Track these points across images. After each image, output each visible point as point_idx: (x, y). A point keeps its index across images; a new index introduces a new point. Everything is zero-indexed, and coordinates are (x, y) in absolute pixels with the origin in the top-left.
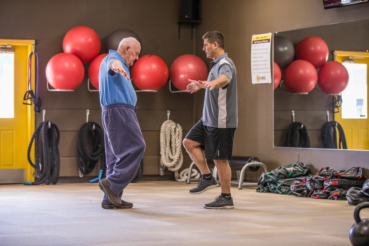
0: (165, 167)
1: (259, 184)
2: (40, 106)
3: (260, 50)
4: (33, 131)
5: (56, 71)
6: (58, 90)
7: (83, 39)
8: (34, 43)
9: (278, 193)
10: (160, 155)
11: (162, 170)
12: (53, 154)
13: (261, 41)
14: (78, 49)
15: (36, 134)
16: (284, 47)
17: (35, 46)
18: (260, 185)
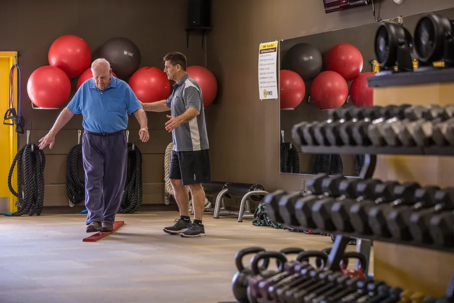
0: (170, 196)
1: (255, 216)
2: (24, 126)
3: (267, 60)
4: (16, 152)
5: (38, 87)
6: (41, 108)
7: (70, 50)
8: (16, 55)
9: (273, 227)
10: (164, 182)
11: (167, 199)
12: (37, 180)
13: (268, 50)
14: (65, 61)
15: (18, 156)
16: (308, 55)
17: (18, 58)
18: (257, 217)
